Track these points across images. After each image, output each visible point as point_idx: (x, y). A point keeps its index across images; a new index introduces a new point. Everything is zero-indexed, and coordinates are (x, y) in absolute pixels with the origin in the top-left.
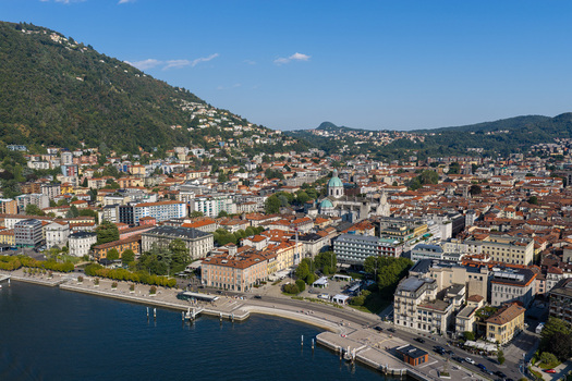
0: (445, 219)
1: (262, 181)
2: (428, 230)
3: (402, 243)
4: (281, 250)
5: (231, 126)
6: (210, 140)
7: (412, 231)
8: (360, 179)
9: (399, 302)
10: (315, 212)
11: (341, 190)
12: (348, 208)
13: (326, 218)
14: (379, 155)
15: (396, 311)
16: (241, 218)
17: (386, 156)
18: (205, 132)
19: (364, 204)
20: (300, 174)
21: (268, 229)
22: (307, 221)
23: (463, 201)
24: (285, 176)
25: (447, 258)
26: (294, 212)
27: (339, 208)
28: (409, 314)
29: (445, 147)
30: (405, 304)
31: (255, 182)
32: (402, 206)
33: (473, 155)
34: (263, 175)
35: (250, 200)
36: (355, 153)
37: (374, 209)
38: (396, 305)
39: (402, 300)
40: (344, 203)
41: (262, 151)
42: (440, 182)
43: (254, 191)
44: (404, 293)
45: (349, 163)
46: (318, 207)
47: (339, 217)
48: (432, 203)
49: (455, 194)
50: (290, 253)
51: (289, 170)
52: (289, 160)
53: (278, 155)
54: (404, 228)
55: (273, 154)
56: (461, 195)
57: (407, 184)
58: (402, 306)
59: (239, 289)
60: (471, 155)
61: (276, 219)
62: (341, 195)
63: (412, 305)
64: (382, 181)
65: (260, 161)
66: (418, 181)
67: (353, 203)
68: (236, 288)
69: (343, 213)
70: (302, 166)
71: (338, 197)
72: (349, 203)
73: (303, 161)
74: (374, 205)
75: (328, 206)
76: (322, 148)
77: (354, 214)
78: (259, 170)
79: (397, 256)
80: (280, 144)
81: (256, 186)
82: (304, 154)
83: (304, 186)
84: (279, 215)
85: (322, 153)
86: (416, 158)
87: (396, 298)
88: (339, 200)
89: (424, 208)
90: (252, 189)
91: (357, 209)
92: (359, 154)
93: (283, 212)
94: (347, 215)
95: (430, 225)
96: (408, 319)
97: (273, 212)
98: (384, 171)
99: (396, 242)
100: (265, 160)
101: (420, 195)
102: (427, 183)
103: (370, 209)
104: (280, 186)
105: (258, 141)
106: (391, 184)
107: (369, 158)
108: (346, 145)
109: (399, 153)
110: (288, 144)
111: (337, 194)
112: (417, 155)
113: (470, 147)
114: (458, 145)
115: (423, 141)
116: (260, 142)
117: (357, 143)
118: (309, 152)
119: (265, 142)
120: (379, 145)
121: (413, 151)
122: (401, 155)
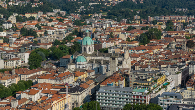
0: (177, 70)
1: (19, 39)
2: (166, 80)
3: (150, 92)
4: (55, 102)
7: (156, 81)
8: (100, 35)
10: (73, 67)
11: (92, 47)
12: (98, 62)
13: (83, 71)
14: (109, 14)
16: (11, 73)
17: (116, 15)
19: (113, 59)
20: (50, 32)
21: (37, 82)
22: (69, 75)
23: (183, 53)
24: (38, 34)
25: (186, 103)
26: (55, 67)
27: (91, 62)
29: (160, 8)
31: (14, 39)
32: (139, 59)
33: (181, 14)
34: (19, 33)
35: (14, 56)
36: (90, 12)
37: (120, 63)
40: (96, 58)
41: (15, 12)
42: (162, 37)
43: (14, 48)
45: (88, 22)
46: (74, 61)
47: (92, 70)
48: (161, 56)
49: (177, 48)
50: (62, 104)
51: (40, 28)
52: (39, 20)
53: (28, 15)
54: (150, 79)
55: (24, 14)
56: (181, 49)
57: (137, 39)
60: (179, 14)
61: (41, 73)
62: (92, 52)
64: (118, 37)
65: (14, 20)
66: (146, 37)
67: (103, 58)
69: (95, 66)
70: (50, 24)
71: (90, 53)
72: (99, 58)
73: (51, 21)
74: (120, 59)
75: (83, 61)
76: (63, 9)
77: (104, 67)
78: (15, 29)
79: (147, 103)
80: (29, 6)
81: (15, 43)
82: (49, 14)
83: (56, 43)
84: (42, 69)
85: (64, 13)
86: (139, 17)
88: (91, 55)
89: (156, 60)
90: (12, 45)
91: (107, 63)
92: (93, 13)
93: (45, 67)
94: (98, 68)
95: (167, 76)
97: (36, 67)
98: (117, 28)
99: (146, 91)
100: (18, 20)
101: (151, 49)
102: (153, 38)
103: (117, 63)
104: (35, 43)
106: (125, 39)
107: (102, 17)
108: (82, 5)
109: (125, 13)
110: (36, 5)
111: (90, 51)
112: (139, 15)
113: (177, 8)
114: (169, 6)
115: (142, 2)
116: (12, 4)
117: (91, 4)
118: (54, 12)
119: (17, 4)
120: (108, 5)
121: (136, 11)
122: (127, 14)
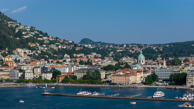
4: (138, 74)
5: (41, 37)
6: (32, 45)
7: (183, 69)
9: (188, 79)
15: (187, 82)
18: (28, 40)
19: (158, 64)
27: (144, 68)
28: (191, 82)
30: (190, 79)
38: (187, 80)
39: (189, 78)
40: (147, 66)
44: (189, 76)
50: (140, 76)
58: (189, 80)
59: (128, 84)
63: (192, 79)
67: (151, 66)
68: (127, 84)
71: (143, 64)
72: (149, 66)
75: (139, 67)
82: (89, 56)
85: (100, 56)
87: (187, 78)
91: (153, 68)
96: (191, 83)
105: (60, 47)
108: (112, 52)
109: (149, 56)
110: (78, 49)
111: (143, 62)
112: (161, 57)
113: (192, 54)
114: (184, 53)
115: (162, 50)
116: (61, 48)
117: (119, 51)
118: (92, 55)
119: (65, 48)
120: (133, 52)
121: (158, 55)
122: (151, 57)
